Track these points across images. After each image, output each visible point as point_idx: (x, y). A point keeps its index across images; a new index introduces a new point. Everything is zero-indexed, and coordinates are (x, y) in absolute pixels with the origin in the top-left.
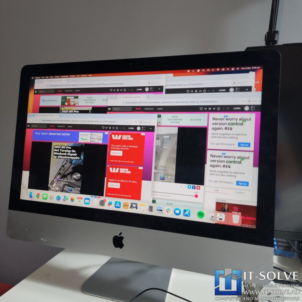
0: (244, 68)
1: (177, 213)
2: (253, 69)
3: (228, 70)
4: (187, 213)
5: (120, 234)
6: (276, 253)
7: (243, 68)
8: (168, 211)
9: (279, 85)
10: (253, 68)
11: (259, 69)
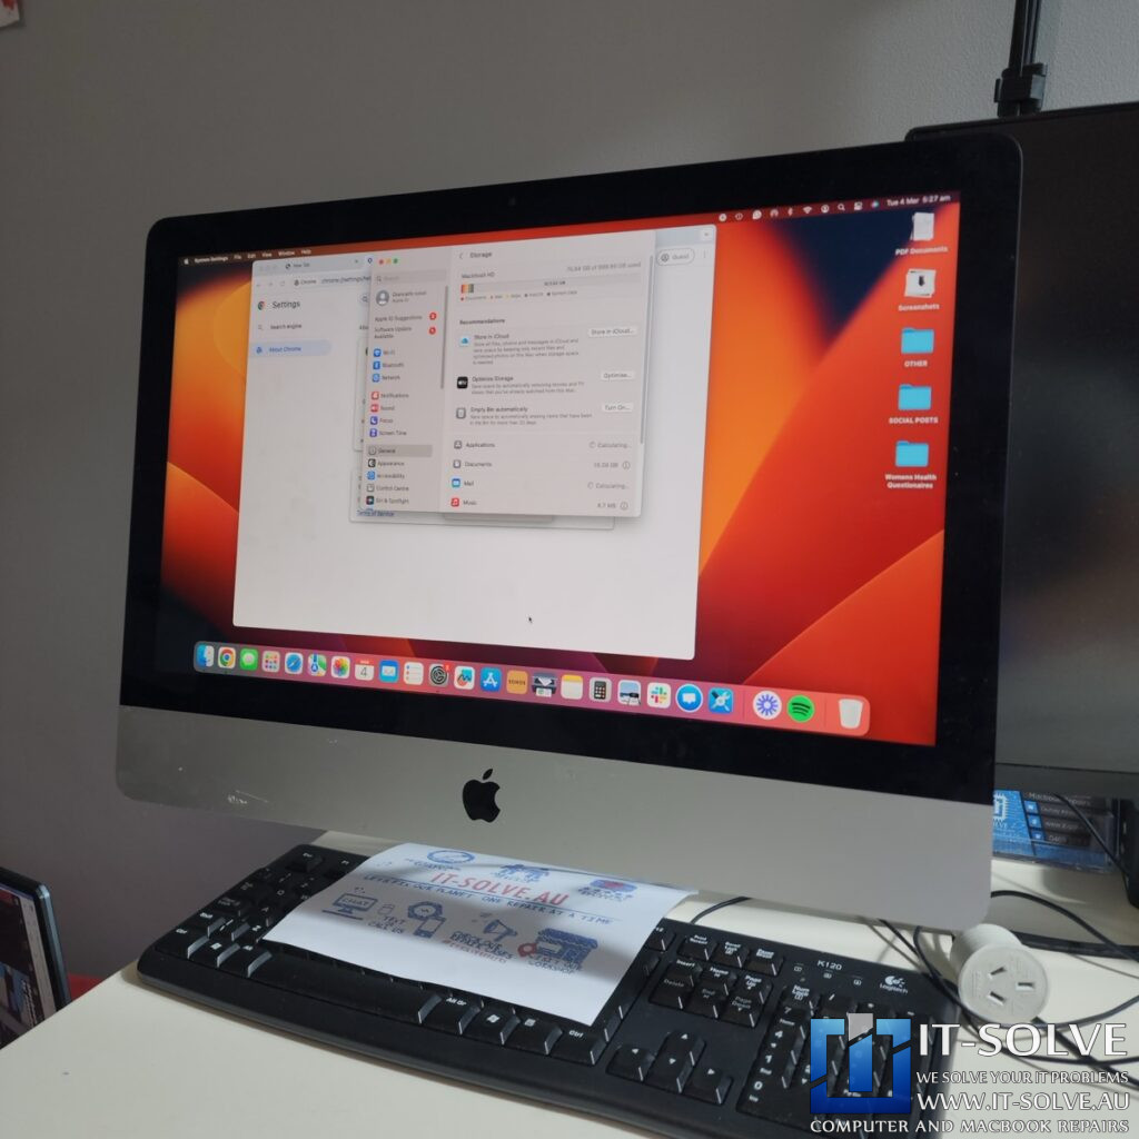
0: (896, 203)
1: (689, 702)
2: (928, 203)
3: (843, 209)
4: (720, 701)
5: (488, 774)
6: (1039, 856)
7: (893, 200)
8: (659, 695)
9: (1015, 254)
10: (925, 200)
11: (946, 203)
